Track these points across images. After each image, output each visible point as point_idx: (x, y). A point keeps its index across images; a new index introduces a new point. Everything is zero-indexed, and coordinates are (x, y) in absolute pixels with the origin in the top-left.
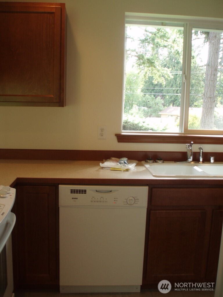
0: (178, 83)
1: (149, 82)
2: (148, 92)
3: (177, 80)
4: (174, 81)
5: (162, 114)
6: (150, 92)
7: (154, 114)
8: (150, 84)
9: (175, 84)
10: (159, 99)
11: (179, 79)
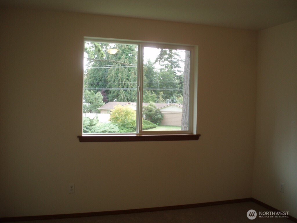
0: (120, 78)
1: (93, 78)
2: (92, 87)
3: (119, 75)
4: (116, 76)
5: (101, 110)
6: (94, 87)
7: (93, 110)
8: (94, 79)
9: (117, 78)
10: (98, 94)
11: (121, 74)
